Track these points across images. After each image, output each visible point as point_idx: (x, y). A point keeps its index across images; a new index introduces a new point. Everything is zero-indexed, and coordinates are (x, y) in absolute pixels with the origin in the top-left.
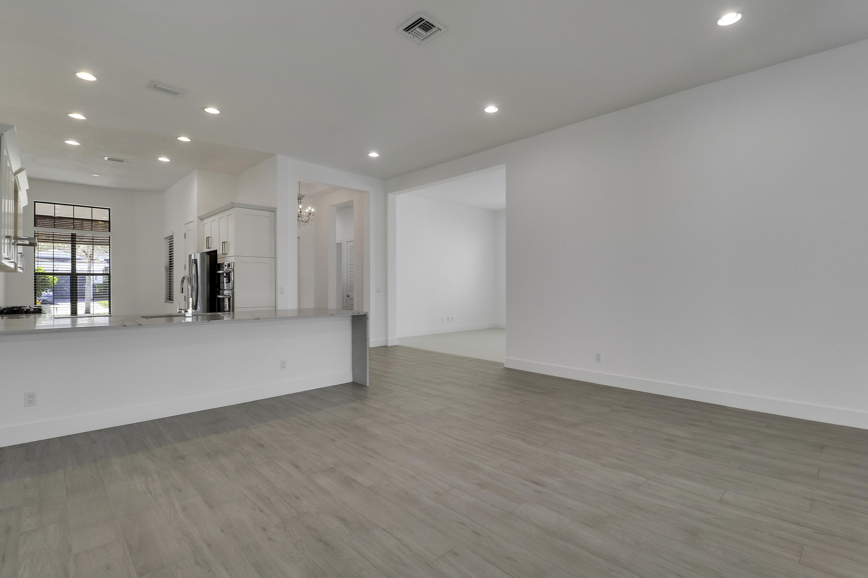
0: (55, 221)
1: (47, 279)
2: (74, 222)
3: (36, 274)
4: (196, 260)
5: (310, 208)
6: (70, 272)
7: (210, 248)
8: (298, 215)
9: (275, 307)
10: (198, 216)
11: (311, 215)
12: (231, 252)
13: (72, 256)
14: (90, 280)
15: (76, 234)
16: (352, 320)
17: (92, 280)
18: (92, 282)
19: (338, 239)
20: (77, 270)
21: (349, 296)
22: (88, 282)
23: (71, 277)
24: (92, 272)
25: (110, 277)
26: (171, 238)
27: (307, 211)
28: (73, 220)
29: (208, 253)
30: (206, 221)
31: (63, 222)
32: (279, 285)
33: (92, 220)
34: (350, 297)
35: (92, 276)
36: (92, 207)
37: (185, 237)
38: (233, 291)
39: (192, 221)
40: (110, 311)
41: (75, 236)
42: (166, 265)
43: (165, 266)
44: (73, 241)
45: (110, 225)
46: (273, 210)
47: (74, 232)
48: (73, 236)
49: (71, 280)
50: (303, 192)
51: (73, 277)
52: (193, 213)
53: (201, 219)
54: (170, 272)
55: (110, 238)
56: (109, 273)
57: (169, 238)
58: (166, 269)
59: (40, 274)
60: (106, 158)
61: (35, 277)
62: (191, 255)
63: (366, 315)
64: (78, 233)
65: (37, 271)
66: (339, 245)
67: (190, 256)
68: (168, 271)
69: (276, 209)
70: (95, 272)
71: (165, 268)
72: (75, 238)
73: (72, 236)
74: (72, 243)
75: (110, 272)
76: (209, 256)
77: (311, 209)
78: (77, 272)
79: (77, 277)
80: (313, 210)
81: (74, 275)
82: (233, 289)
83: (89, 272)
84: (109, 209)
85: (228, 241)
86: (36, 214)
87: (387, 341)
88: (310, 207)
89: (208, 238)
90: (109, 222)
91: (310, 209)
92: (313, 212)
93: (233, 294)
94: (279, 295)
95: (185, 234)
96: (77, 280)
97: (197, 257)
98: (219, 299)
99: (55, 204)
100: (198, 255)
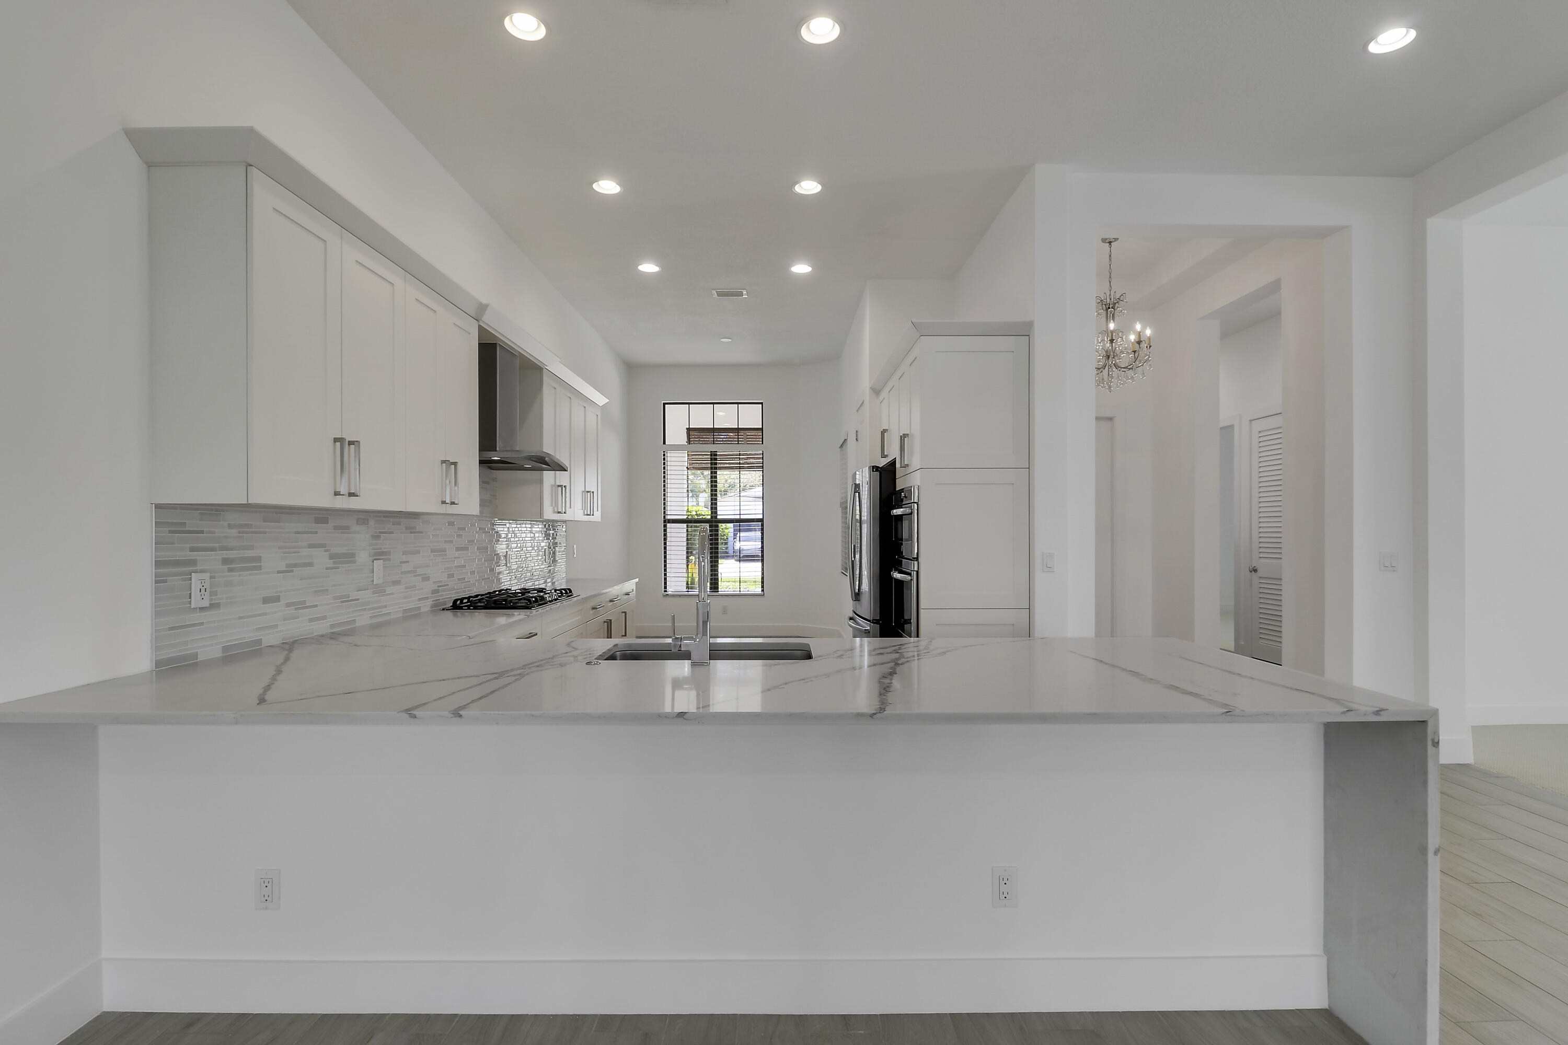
3: (667, 521)
4: (857, 488)
5: (1138, 327)
6: (709, 517)
7: (886, 457)
8: (1107, 352)
9: (1029, 609)
10: (871, 386)
11: (1144, 345)
12: (915, 460)
14: (736, 530)
15: (716, 452)
19: (1226, 416)
20: (718, 514)
21: (1255, 571)
23: (710, 526)
25: (762, 525)
26: (846, 444)
27: (1132, 338)
29: (882, 469)
30: (884, 393)
31: (723, 436)
32: (1040, 548)
34: (1260, 574)
35: (739, 524)
36: (736, 404)
37: (857, 439)
38: (919, 560)
39: (863, 402)
40: (763, 586)
41: (716, 456)
42: (842, 501)
44: (713, 464)
46: (1024, 331)
47: (713, 448)
48: (714, 455)
49: (710, 530)
50: (1118, 289)
52: (865, 384)
53: (877, 390)
55: (763, 455)
56: (762, 518)
57: (844, 446)
59: (672, 521)
60: (715, 293)
62: (854, 473)
63: (1424, 722)
64: (721, 449)
65: (668, 517)
66: (1227, 431)
69: (1030, 325)
72: (716, 459)
73: (711, 455)
74: (712, 468)
75: (764, 517)
76: (881, 476)
77: (1144, 328)
78: (719, 517)
79: (717, 526)
80: (1148, 332)
81: (714, 524)
82: (918, 555)
85: (910, 432)
88: (1140, 323)
89: (883, 433)
90: (763, 429)
91: (1142, 329)
92: (1149, 338)
93: (918, 572)
94: (1040, 578)
95: (857, 431)
96: (718, 530)
97: (864, 477)
98: (900, 583)
99: (689, 404)
100: (866, 471)
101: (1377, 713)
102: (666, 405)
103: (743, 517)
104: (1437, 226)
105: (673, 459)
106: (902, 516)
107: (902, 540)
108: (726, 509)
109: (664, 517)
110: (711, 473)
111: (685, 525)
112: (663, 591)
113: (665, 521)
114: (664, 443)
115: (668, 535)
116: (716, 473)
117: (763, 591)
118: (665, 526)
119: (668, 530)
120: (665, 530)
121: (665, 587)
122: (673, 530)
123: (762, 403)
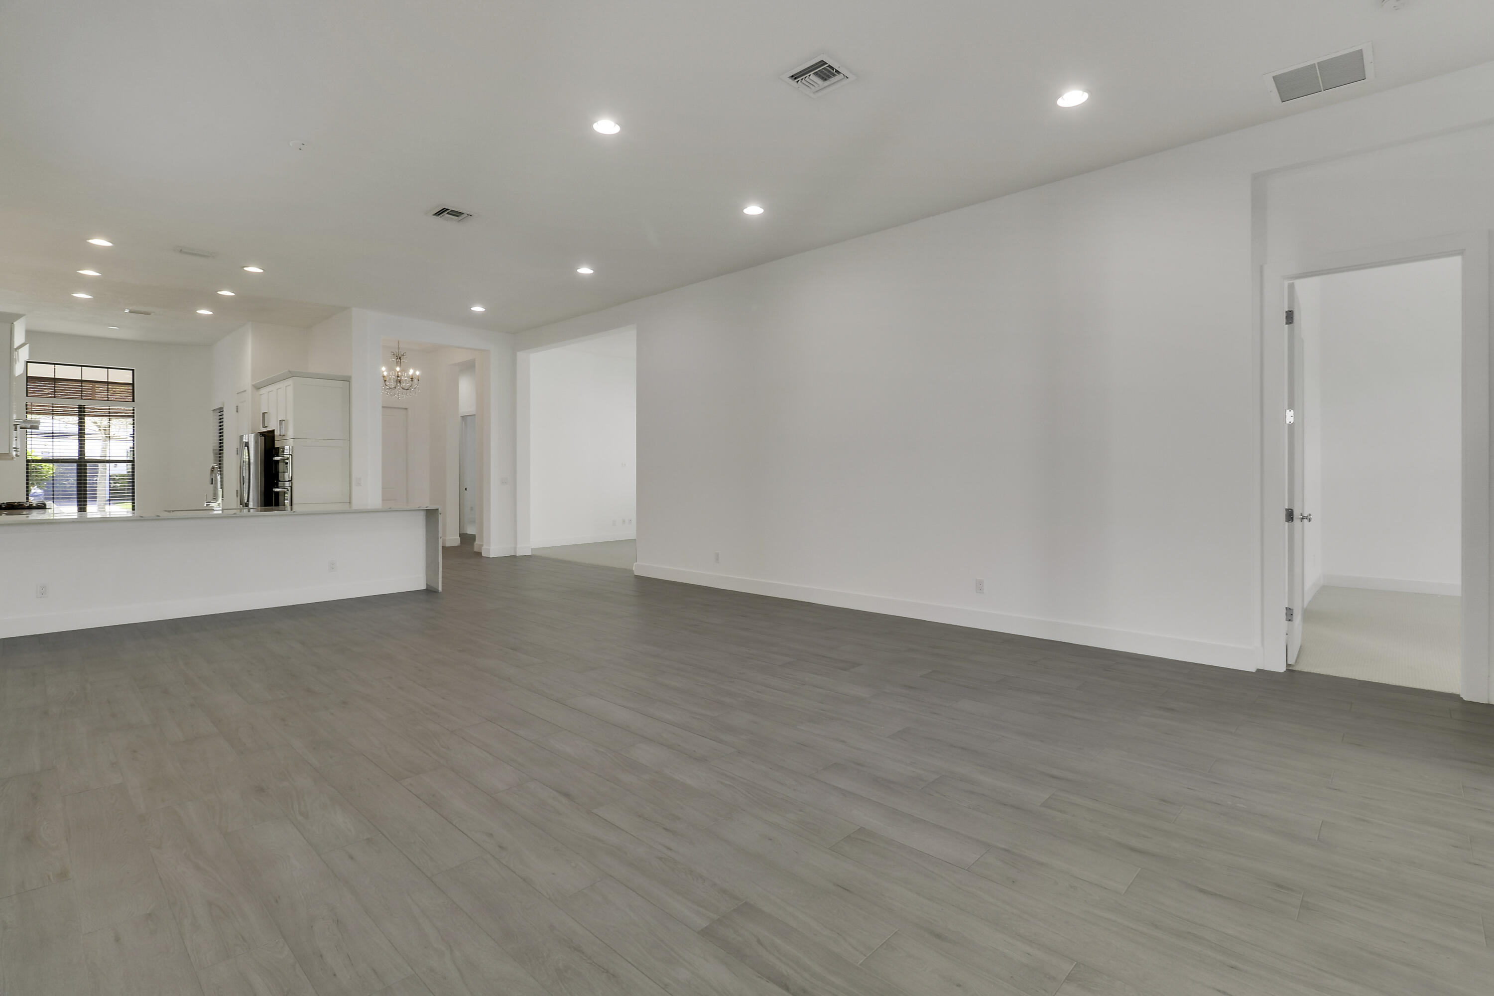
0: (55, 384)
1: (40, 468)
2: (82, 386)
3: (28, 461)
4: (247, 444)
5: (412, 371)
6: (77, 458)
7: (266, 427)
9: (350, 502)
10: (253, 384)
11: (415, 381)
12: (290, 433)
13: (79, 430)
14: (106, 469)
15: (85, 406)
16: (426, 516)
17: (108, 469)
18: (108, 472)
20: (86, 455)
22: (102, 473)
23: (78, 466)
24: (107, 458)
25: (133, 465)
26: (221, 410)
27: (409, 374)
28: (80, 383)
29: (262, 434)
30: (263, 391)
32: (355, 475)
33: (108, 383)
35: (108, 464)
36: (108, 368)
37: (237, 411)
38: (292, 483)
39: (245, 391)
40: (134, 513)
41: (84, 408)
43: (213, 450)
44: (81, 413)
45: (133, 389)
46: (348, 380)
47: (82, 402)
48: (81, 408)
49: (78, 469)
51: (81, 466)
52: (247, 380)
53: (257, 387)
54: (220, 457)
55: (133, 410)
57: (219, 411)
59: (33, 461)
60: (127, 311)
61: (27, 465)
62: (243, 435)
64: (87, 404)
65: (29, 458)
67: (242, 437)
68: (217, 457)
69: (350, 377)
70: (112, 459)
71: (213, 453)
72: (84, 412)
73: (79, 408)
74: (79, 415)
75: (134, 458)
76: (263, 437)
77: (415, 371)
78: (86, 458)
79: (86, 466)
80: (418, 373)
81: (82, 464)
82: (291, 480)
83: (103, 458)
84: (133, 370)
85: (286, 417)
86: (28, 375)
87: (515, 548)
88: (411, 369)
89: (264, 414)
90: (133, 384)
92: (418, 376)
93: (291, 487)
94: (355, 488)
95: (237, 406)
96: (86, 469)
97: (251, 439)
98: (278, 493)
99: (55, 364)
100: (252, 436)
101: (427, 507)
102: (28, 364)
104: (520, 355)
106: (278, 460)
107: (278, 472)
108: (89, 454)
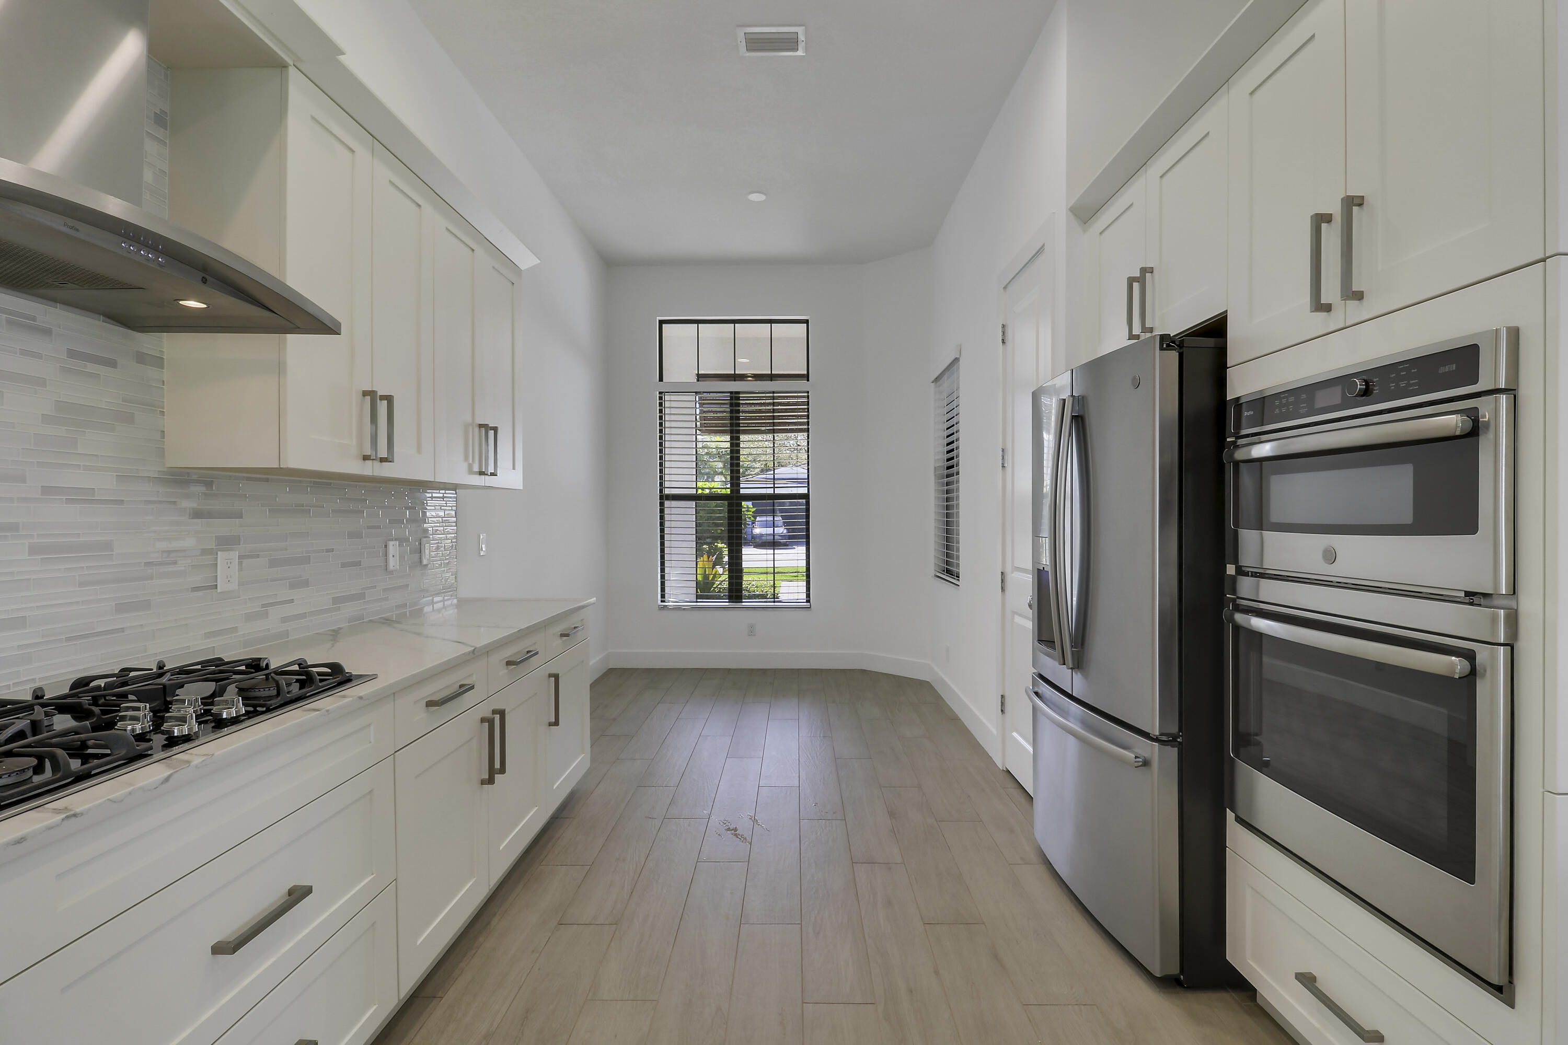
3: (664, 498)
20: (742, 487)
23: (729, 505)
25: (808, 504)
26: (952, 371)
40: (808, 596)
42: (937, 465)
47: (734, 387)
48: (734, 399)
51: (733, 503)
54: (948, 484)
56: (807, 492)
58: (938, 477)
64: (745, 389)
68: (943, 484)
73: (731, 399)
78: (742, 491)
79: (740, 505)
99: (698, 322)
102: (664, 325)
103: (778, 491)
105: (674, 404)
109: (661, 491)
110: (732, 438)
111: (693, 504)
112: (659, 601)
113: (661, 497)
114: (661, 379)
115: (667, 517)
116: (738, 438)
117: (808, 601)
118: (662, 504)
119: (666, 511)
120: (662, 511)
121: (663, 596)
122: (674, 511)
123: (806, 322)
